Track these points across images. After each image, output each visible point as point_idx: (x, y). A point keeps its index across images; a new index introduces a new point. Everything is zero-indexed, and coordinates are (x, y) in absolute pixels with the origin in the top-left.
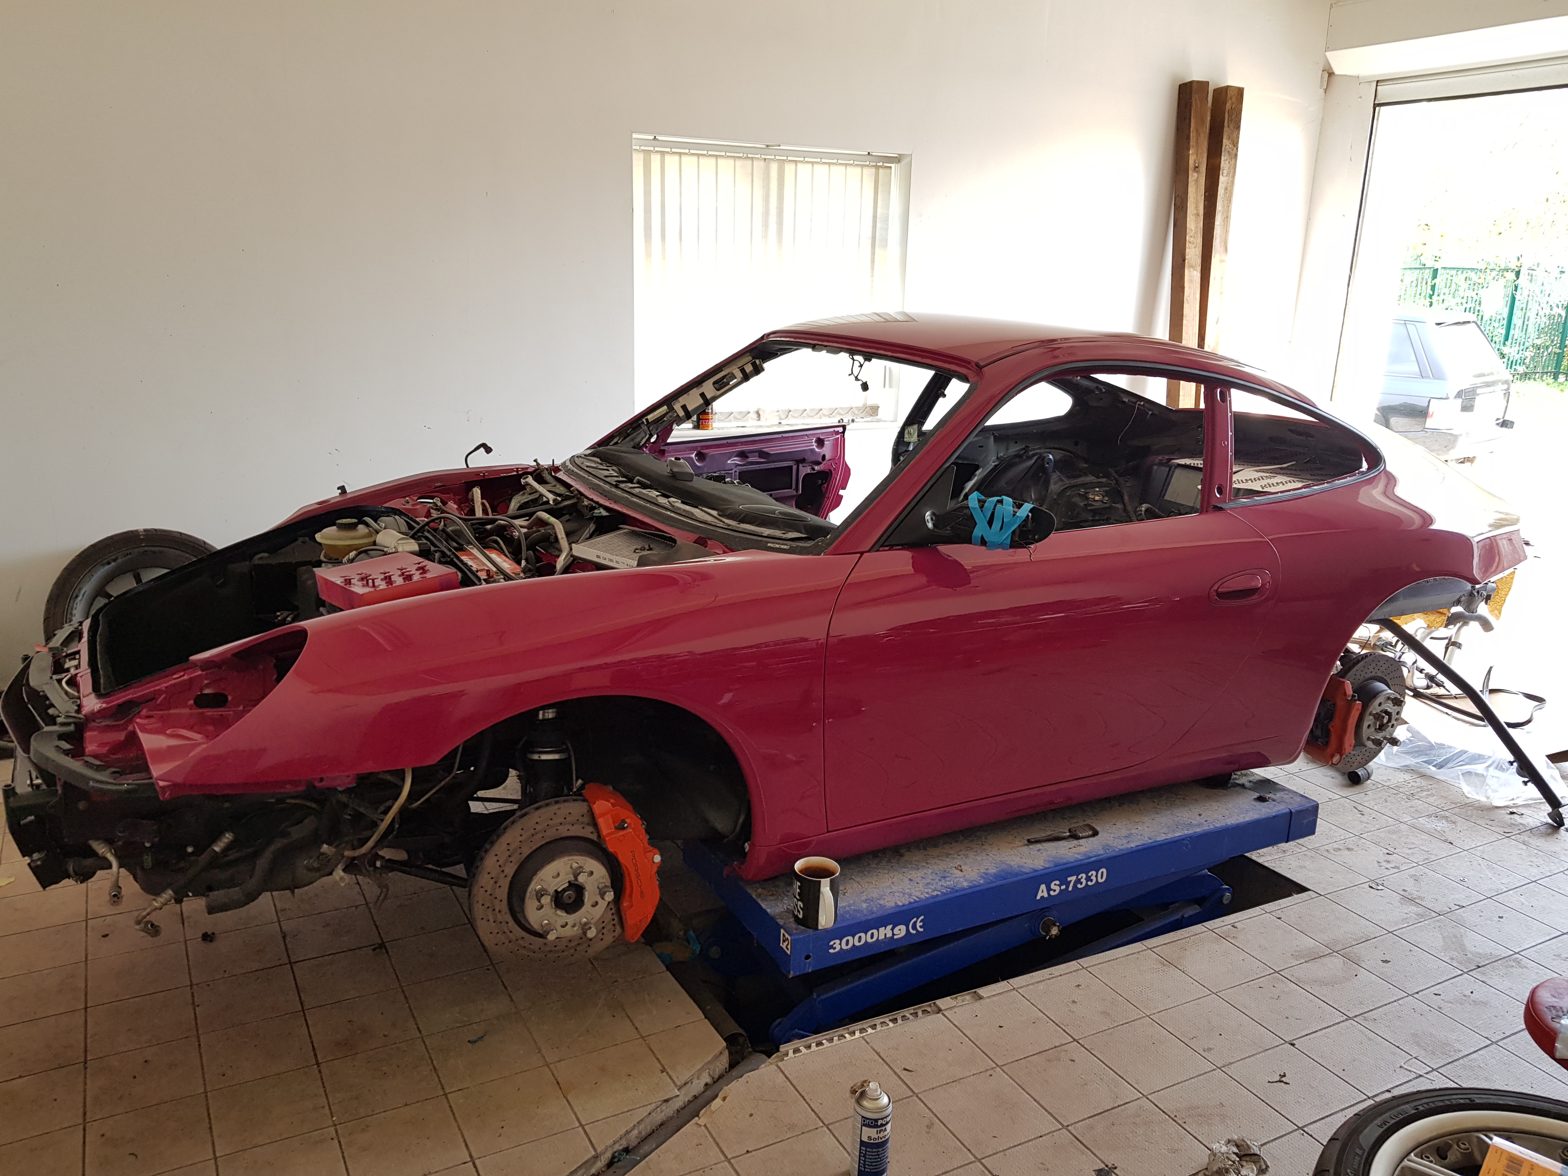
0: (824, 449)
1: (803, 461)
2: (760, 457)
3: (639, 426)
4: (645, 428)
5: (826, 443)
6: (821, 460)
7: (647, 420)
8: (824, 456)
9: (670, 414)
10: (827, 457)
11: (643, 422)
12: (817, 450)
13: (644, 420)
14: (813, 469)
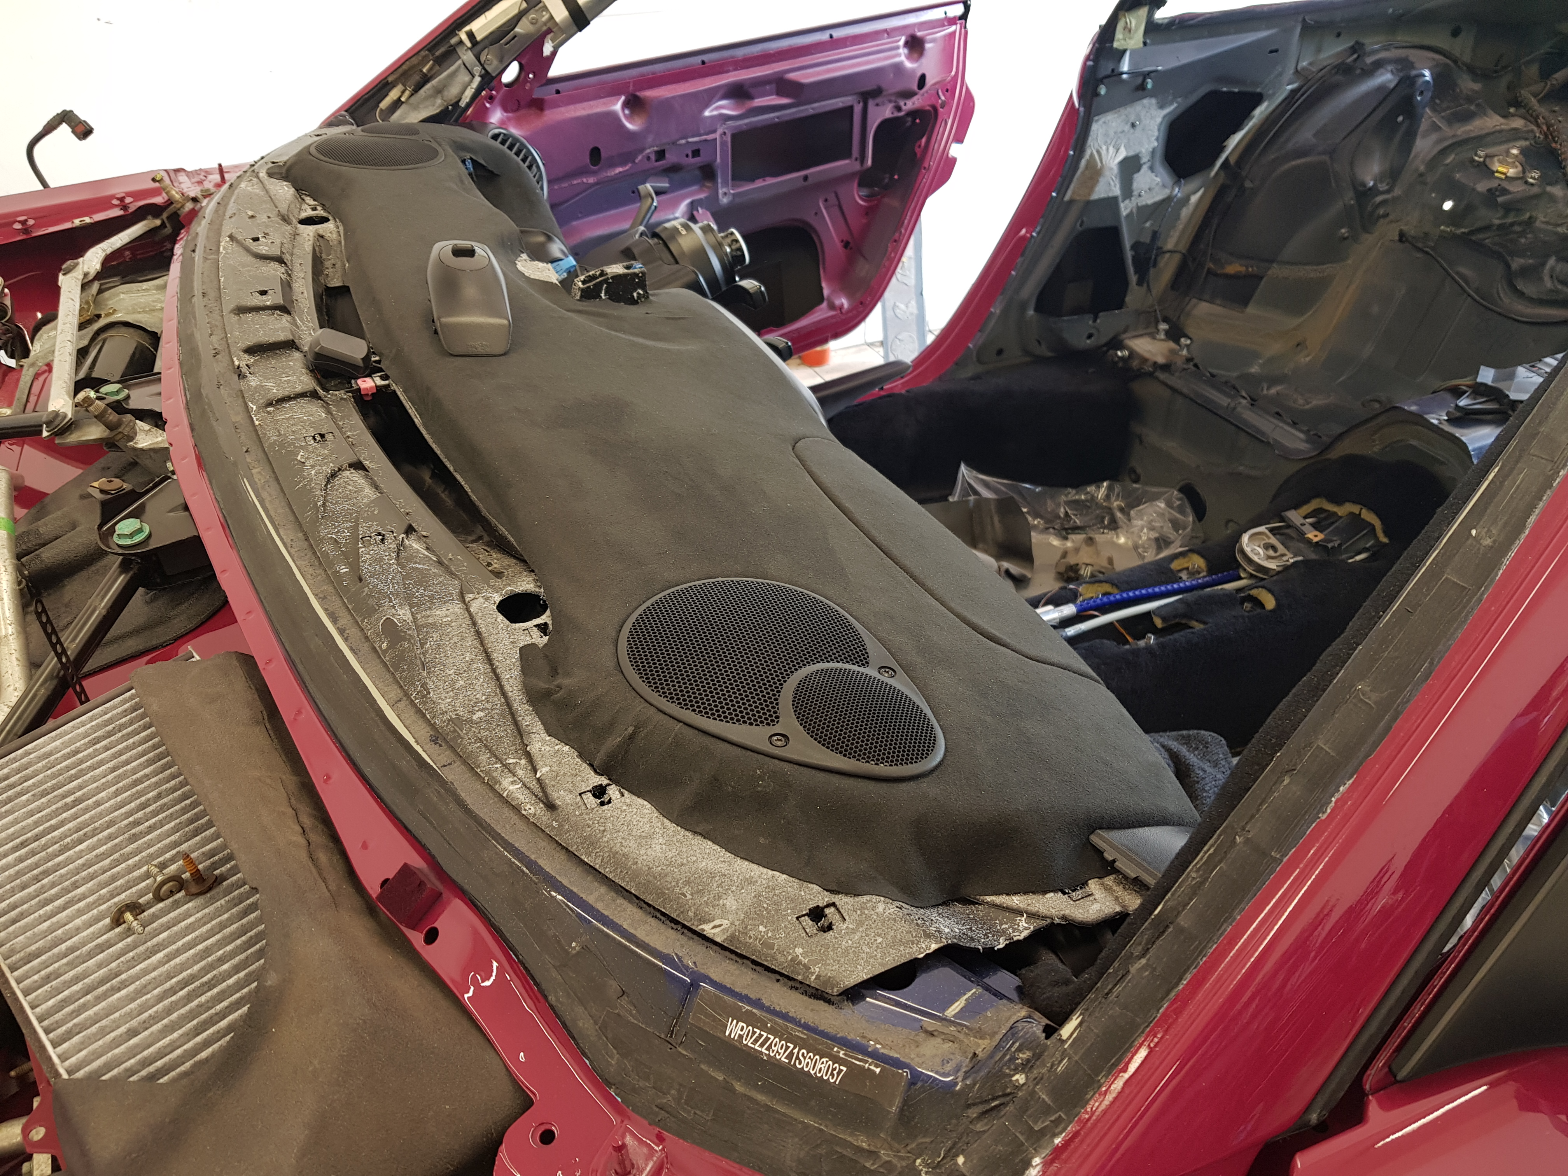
0: (924, 60)
1: (877, 92)
2: (779, 93)
3: (451, 53)
4: (468, 57)
5: (928, 46)
6: (915, 88)
7: (471, 35)
8: (922, 79)
9: (532, 15)
10: (930, 81)
11: (461, 42)
12: (908, 65)
13: (463, 36)
14: (899, 109)
